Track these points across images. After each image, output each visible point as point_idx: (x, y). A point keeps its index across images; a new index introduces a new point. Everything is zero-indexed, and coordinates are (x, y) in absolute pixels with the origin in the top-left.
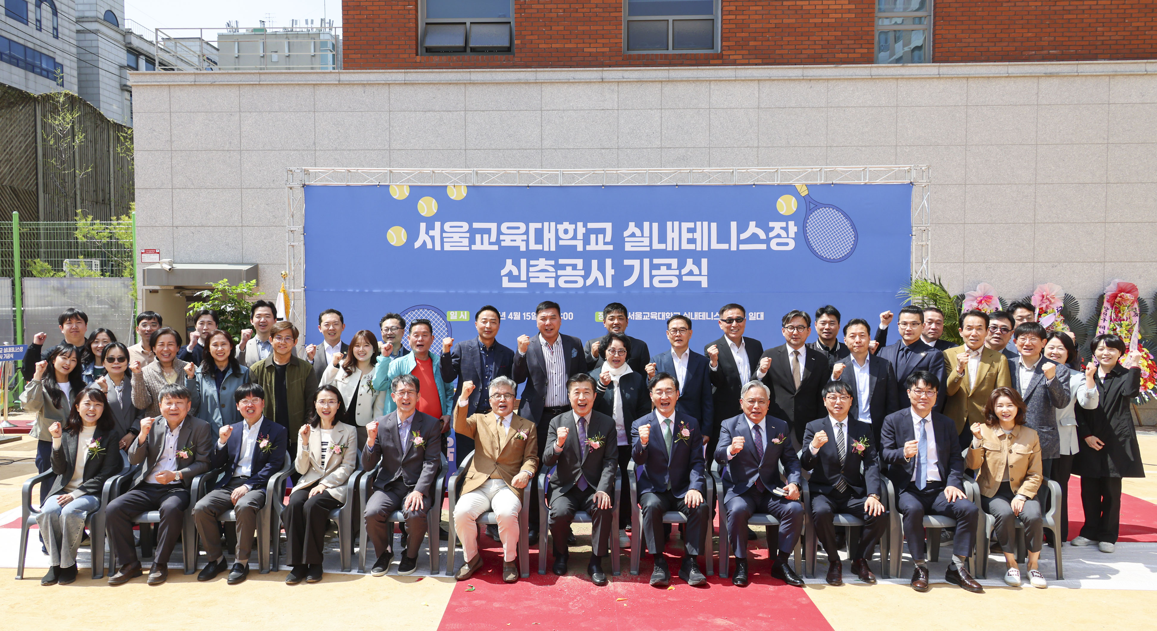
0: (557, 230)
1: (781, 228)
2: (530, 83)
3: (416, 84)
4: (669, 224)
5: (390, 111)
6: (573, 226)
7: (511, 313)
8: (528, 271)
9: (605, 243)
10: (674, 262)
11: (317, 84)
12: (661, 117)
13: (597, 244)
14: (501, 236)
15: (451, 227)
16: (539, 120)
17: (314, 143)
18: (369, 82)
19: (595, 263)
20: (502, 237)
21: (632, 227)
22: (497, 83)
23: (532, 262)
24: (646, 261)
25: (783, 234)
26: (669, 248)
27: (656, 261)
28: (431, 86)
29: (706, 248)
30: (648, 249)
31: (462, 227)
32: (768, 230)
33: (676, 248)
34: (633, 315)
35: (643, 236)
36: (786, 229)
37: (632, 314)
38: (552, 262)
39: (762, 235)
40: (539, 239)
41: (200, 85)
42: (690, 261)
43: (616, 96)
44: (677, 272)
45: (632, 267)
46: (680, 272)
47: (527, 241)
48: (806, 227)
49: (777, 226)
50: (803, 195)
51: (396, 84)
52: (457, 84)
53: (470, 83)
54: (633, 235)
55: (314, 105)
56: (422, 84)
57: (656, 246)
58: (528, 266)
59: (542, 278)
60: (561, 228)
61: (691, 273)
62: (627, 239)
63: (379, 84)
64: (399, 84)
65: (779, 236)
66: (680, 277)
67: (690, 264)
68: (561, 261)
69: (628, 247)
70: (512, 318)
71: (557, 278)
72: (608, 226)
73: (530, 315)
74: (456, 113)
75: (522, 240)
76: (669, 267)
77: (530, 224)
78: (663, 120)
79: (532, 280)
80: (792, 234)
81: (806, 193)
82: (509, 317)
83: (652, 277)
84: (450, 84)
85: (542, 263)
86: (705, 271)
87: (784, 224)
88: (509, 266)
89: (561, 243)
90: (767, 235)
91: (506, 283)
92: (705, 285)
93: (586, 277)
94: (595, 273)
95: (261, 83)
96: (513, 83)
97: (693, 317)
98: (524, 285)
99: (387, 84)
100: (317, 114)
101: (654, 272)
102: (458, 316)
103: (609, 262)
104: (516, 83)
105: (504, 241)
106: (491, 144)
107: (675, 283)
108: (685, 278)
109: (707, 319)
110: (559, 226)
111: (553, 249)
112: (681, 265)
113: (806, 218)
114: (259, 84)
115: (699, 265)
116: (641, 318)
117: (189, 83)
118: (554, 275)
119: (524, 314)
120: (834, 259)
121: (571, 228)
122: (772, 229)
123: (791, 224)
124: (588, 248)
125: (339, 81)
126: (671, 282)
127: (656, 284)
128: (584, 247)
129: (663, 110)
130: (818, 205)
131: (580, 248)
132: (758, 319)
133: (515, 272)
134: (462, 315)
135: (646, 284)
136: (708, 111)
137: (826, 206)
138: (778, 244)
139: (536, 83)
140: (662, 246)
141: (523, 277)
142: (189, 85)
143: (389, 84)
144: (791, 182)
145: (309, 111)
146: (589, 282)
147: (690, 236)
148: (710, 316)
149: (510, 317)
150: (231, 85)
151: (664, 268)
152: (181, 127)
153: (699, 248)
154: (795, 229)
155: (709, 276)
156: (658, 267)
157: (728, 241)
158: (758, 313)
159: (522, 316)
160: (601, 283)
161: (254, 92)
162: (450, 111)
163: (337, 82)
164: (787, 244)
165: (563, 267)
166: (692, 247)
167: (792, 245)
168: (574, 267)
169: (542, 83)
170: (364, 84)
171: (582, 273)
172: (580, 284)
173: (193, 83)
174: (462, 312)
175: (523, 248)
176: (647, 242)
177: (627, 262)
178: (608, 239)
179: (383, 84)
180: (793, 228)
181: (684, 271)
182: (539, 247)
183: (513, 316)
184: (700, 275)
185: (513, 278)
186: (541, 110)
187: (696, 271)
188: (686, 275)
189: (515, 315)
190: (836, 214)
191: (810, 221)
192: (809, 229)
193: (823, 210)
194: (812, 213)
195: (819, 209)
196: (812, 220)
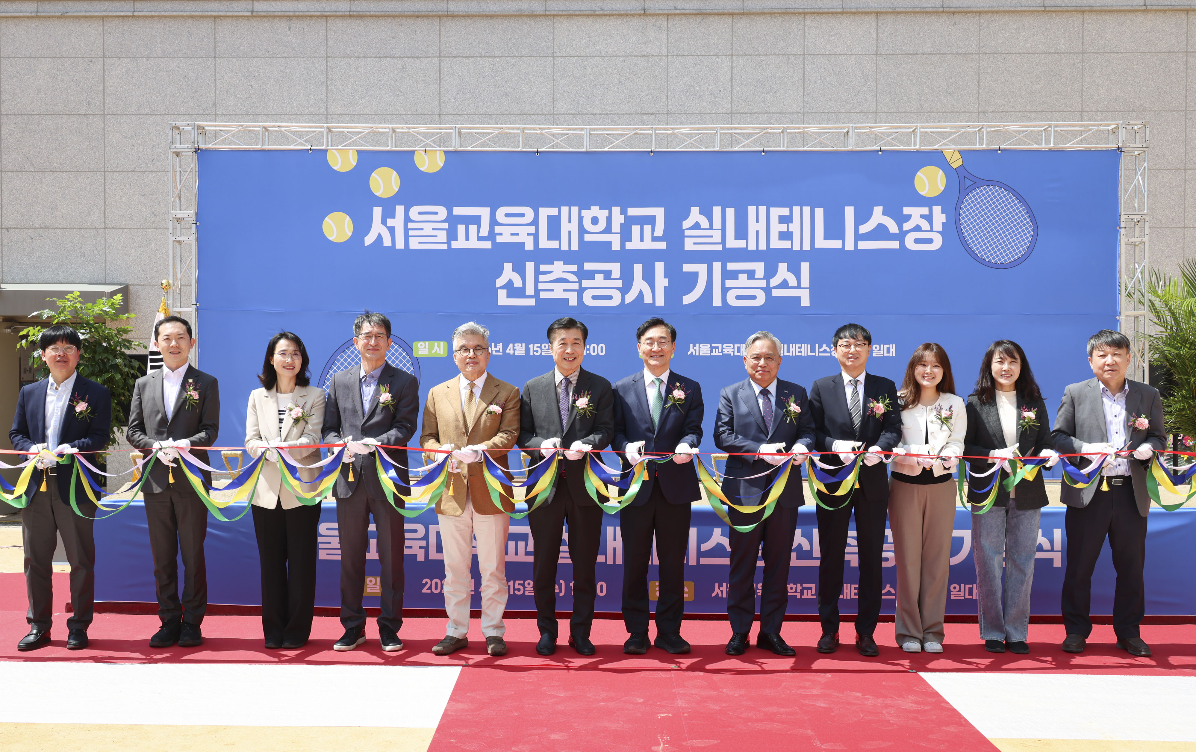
0: (581, 219)
1: (922, 216)
2: (536, 16)
3: (366, 16)
4: (752, 210)
5: (327, 57)
6: (606, 213)
7: (511, 345)
8: (537, 281)
9: (654, 239)
10: (759, 268)
11: (219, 17)
12: (732, 68)
13: (642, 239)
14: (496, 227)
15: (420, 213)
16: (550, 71)
17: (215, 105)
18: (297, 14)
19: (638, 269)
20: (497, 229)
21: (695, 215)
22: (487, 16)
23: (543, 268)
24: (717, 267)
25: (925, 225)
26: (752, 247)
27: (732, 266)
28: (389, 19)
29: (807, 247)
30: (719, 248)
31: (436, 213)
32: (901, 219)
33: (763, 247)
34: (697, 348)
35: (711, 228)
36: (929, 218)
37: (694, 346)
38: (574, 268)
39: (893, 227)
40: (554, 231)
41: (45, 17)
42: (783, 267)
43: (665, 37)
44: (763, 283)
45: (695, 276)
46: (768, 283)
47: (536, 235)
48: (960, 215)
49: (915, 213)
50: (955, 166)
51: (337, 16)
52: (427, 17)
53: (447, 16)
54: (697, 226)
55: (215, 47)
56: (376, 16)
57: (732, 243)
58: (538, 273)
59: (558, 292)
60: (587, 215)
61: (784, 285)
62: (687, 233)
63: (311, 16)
64: (341, 16)
65: (918, 228)
66: (767, 290)
67: (783, 272)
68: (588, 266)
69: (689, 245)
70: (512, 352)
71: (581, 291)
72: (659, 213)
73: (540, 347)
74: (425, 61)
75: (529, 234)
76: (751, 275)
77: (541, 210)
78: (735, 70)
79: (543, 295)
80: (938, 226)
81: (960, 163)
82: (508, 351)
83: (725, 290)
84: (418, 17)
85: (558, 268)
86: (805, 281)
87: (925, 211)
88: (508, 273)
89: (588, 238)
90: (900, 227)
91: (503, 299)
92: (805, 302)
93: (624, 290)
94: (639, 284)
95: (136, 14)
96: (512, 16)
97: (788, 351)
98: (531, 302)
99: (323, 16)
100: (218, 61)
101: (729, 283)
102: (431, 348)
103: (659, 267)
104: (516, 16)
105: (501, 234)
106: (478, 107)
107: (761, 299)
108: (776, 293)
109: (809, 354)
110: (584, 213)
111: (575, 247)
112: (770, 273)
113: (959, 202)
114: (133, 17)
115: (795, 270)
116: (708, 353)
117: (29, 14)
118: (576, 286)
119: (531, 346)
120: (1002, 263)
121: (602, 215)
122: (908, 217)
123: (937, 210)
124: (629, 246)
125: (252, 12)
126: (754, 297)
127: (732, 301)
128: (623, 245)
129: (734, 58)
130: (977, 182)
131: (616, 246)
132: (886, 354)
133: (518, 282)
134: (436, 348)
135: (717, 301)
136: (801, 58)
137: (989, 182)
138: (917, 241)
139: (546, 16)
140: (741, 244)
141: (530, 290)
142: (28, 17)
143: (327, 17)
144: (936, 147)
145: (207, 57)
146: (630, 297)
147: (783, 228)
148: (813, 350)
149: (510, 350)
150: (92, 17)
151: (743, 277)
152: (15, 79)
153: (797, 247)
154: (943, 218)
155: (812, 289)
156: (734, 275)
157: (841, 236)
158: (886, 346)
159: (527, 350)
160: (648, 300)
161: (125, 28)
162: (417, 58)
163: (249, 14)
164: (930, 241)
165: (591, 275)
166: (785, 244)
167: (938, 242)
168: (607, 275)
169: (554, 16)
170: (289, 17)
171: (619, 284)
172: (616, 301)
173: (34, 14)
174: (436, 343)
175: (529, 246)
176: (717, 236)
177: (687, 268)
178: (659, 231)
179: (318, 17)
180: (939, 217)
181: (775, 281)
182: (554, 244)
183: (514, 350)
184: (799, 287)
185: (513, 291)
186: (553, 57)
187: (792, 281)
188: (777, 287)
189: (517, 349)
190: (1005, 196)
191: (965, 206)
192: (963, 218)
193: (985, 189)
194: (968, 194)
195: (979, 187)
196: (969, 204)
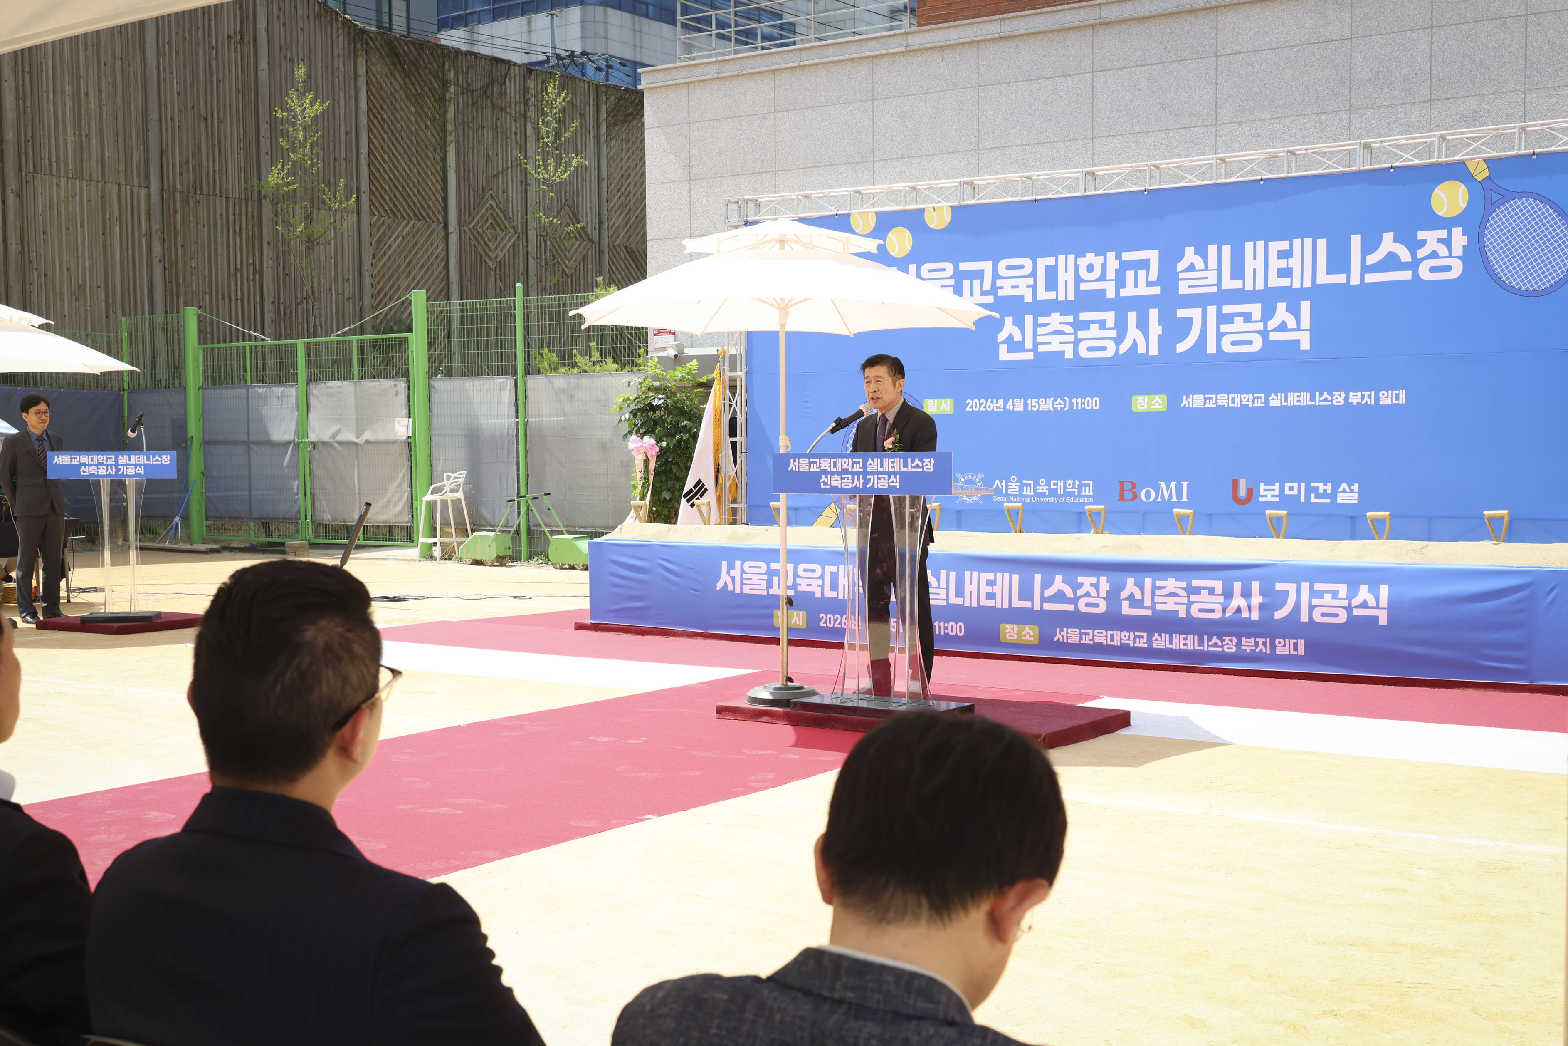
0: (1077, 267)
1: (1439, 241)
2: (1197, 10)
3: (1017, 36)
4: (1249, 246)
5: (979, 86)
6: (1101, 259)
7: (1011, 401)
8: (1035, 334)
9: (1149, 284)
10: (1256, 309)
11: (876, 56)
13: (1136, 286)
14: (998, 281)
15: (930, 271)
16: (1212, 73)
17: (873, 150)
18: (948, 43)
19: (1132, 316)
20: (999, 283)
21: (1190, 255)
22: (1143, 18)
23: (1041, 320)
24: (1212, 310)
25: (1442, 250)
26: (1249, 287)
27: (1227, 309)
28: (1038, 37)
29: (1308, 284)
30: (1214, 290)
31: (944, 270)
32: (1414, 245)
33: (1260, 286)
34: (1190, 400)
35: (1206, 269)
36: (1447, 242)
37: (1188, 397)
38: (1070, 319)
39: (1405, 255)
40: (1052, 283)
41: (725, 77)
42: (1281, 307)
43: (1348, 15)
44: (1260, 327)
45: (1189, 321)
46: (1265, 326)
47: (1034, 287)
48: (1484, 235)
49: (1431, 237)
50: (1479, 178)
51: (988, 40)
52: (1079, 28)
53: (1100, 24)
54: (1191, 268)
55: (873, 88)
56: (1026, 35)
57: (1228, 284)
58: (1036, 325)
59: (1055, 345)
60: (1083, 262)
61: (1283, 327)
62: (1181, 275)
63: (963, 44)
64: (993, 39)
65: (1434, 255)
66: (1264, 334)
67: (1281, 312)
68: (1084, 316)
69: (1184, 289)
70: (1011, 408)
71: (1077, 343)
72: (1153, 256)
73: (1038, 402)
74: (1077, 78)
75: (1028, 286)
76: (1247, 317)
77: (1039, 259)
79: (1041, 348)
80: (1458, 251)
81: (1486, 174)
82: (1008, 407)
83: (1220, 336)
84: (1069, 29)
85: (1055, 320)
86: (1306, 322)
87: (1443, 234)
88: (1009, 327)
89: (1084, 286)
90: (1413, 254)
91: (1004, 355)
92: (1305, 345)
93: (1119, 340)
94: (1133, 333)
95: (801, 64)
96: (1170, 14)
97: (1286, 400)
98: (1030, 356)
99: (974, 42)
100: (876, 103)
101: (1224, 328)
102: (939, 406)
103: (1153, 313)
104: (1174, 13)
105: (1002, 288)
106: (1133, 124)
107: (1257, 345)
108: (1274, 336)
109: (1309, 403)
110: (1080, 260)
111: (1071, 297)
112: (1268, 314)
113: (1485, 219)
114: (800, 67)
115: (1295, 311)
116: (1201, 405)
117: (710, 77)
118: (1072, 338)
119: (1029, 401)
120: (1535, 290)
121: (1097, 261)
122: (1423, 243)
123: (1457, 232)
124: (1123, 293)
125: (907, 46)
126: (1250, 342)
127: (1227, 348)
128: (1117, 292)
130: (1506, 196)
131: (1111, 294)
132: (1394, 402)
133: (1018, 337)
134: (944, 405)
135: (1212, 349)
138: (1433, 269)
139: (1207, 9)
140: (1237, 284)
141: (1029, 344)
142: (712, 79)
143: (978, 42)
144: (1457, 158)
145: (866, 100)
146: (1124, 347)
147: (1283, 264)
148: (1313, 399)
149: (1009, 407)
150: (764, 72)
151: (1239, 320)
152: (701, 143)
153: (1296, 285)
154: (1464, 241)
155: (1313, 330)
156: (1229, 319)
157: (1346, 270)
158: (1395, 392)
159: (1026, 405)
160: (1142, 349)
161: (793, 79)
162: (1069, 76)
163: (903, 49)
164: (1448, 269)
165: (1086, 326)
166: (1285, 282)
167: (1457, 269)
168: (1102, 324)
169: (1217, 7)
170: (941, 47)
171: (1114, 333)
172: (1110, 353)
173: (715, 76)
174: (943, 401)
175: (1028, 299)
176: (1212, 277)
177: (1181, 313)
178: (1153, 276)
179: (970, 43)
180: (1459, 239)
181: (1272, 324)
182: (1051, 295)
183: (1014, 405)
184: (1298, 329)
185: (1014, 346)
186: (1217, 56)
187: (1291, 322)
188: (1275, 330)
189: (1017, 404)
190: (1540, 209)
191: (1491, 225)
192: (1488, 239)
193: (1515, 203)
194: (1494, 211)
195: (1508, 201)
196: (1496, 222)
